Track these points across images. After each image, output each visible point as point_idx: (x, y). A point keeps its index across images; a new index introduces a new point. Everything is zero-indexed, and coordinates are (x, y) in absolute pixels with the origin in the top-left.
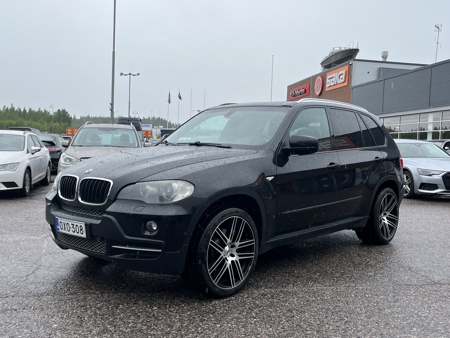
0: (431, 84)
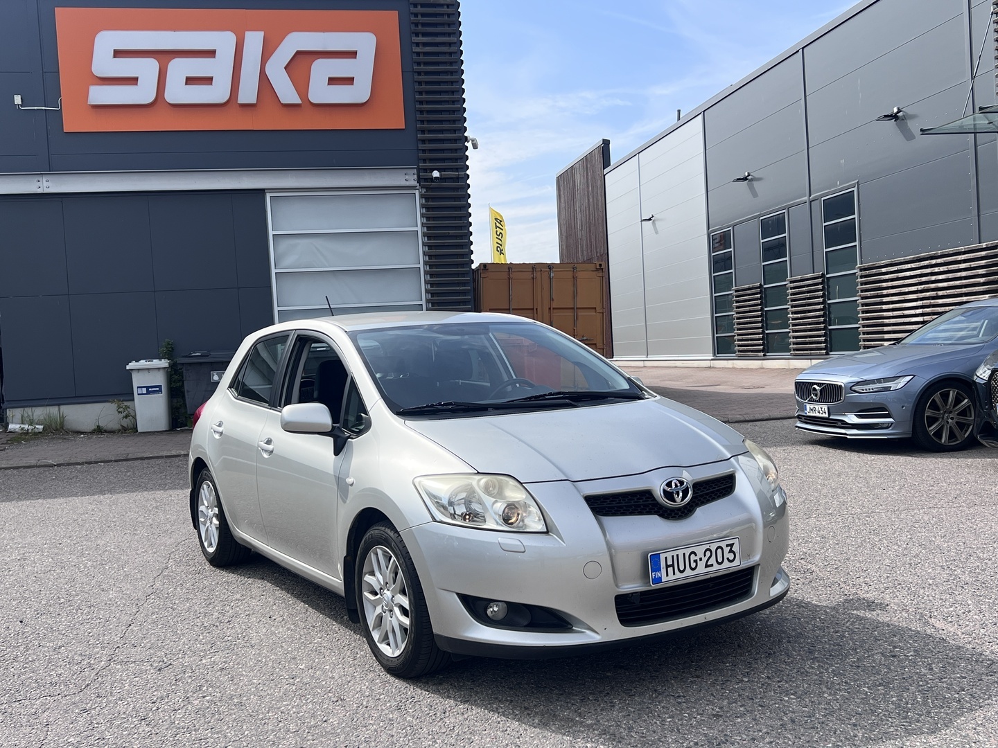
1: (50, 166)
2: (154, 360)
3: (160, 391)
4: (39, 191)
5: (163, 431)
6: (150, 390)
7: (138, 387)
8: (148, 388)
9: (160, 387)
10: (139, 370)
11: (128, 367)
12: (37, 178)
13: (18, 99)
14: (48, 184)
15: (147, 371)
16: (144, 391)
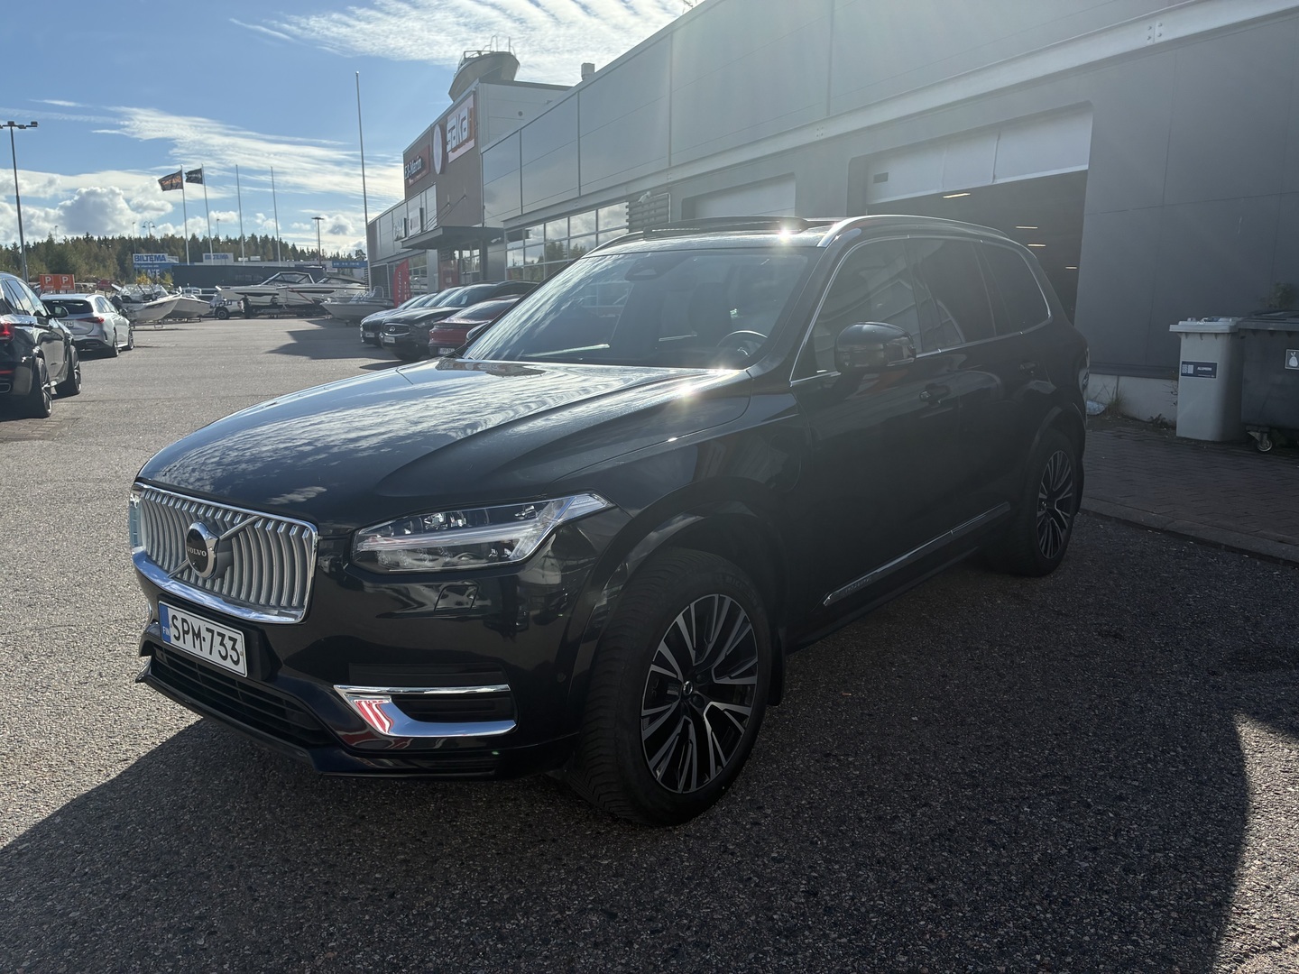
0: (579, 138)
3: (1212, 373)
4: (1149, 43)
7: (1184, 363)
8: (1196, 365)
9: (1214, 366)
10: (1187, 333)
11: (1172, 329)
12: (1149, 23)
14: (1161, 29)
15: (1198, 337)
16: (1191, 369)
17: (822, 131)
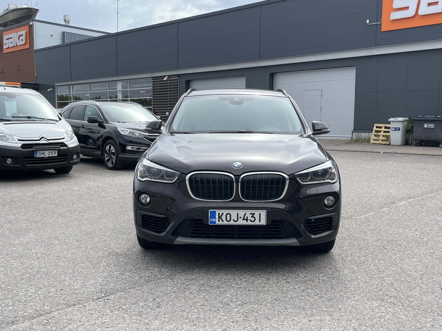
0: (117, 53)
1: (376, 44)
2: (400, 118)
3: (399, 130)
4: (371, 54)
5: (399, 145)
6: (396, 129)
7: (392, 128)
9: (399, 128)
10: (392, 121)
11: (389, 120)
12: (371, 50)
13: (368, 21)
14: (374, 52)
15: (395, 122)
16: (394, 129)
17: (258, 64)
